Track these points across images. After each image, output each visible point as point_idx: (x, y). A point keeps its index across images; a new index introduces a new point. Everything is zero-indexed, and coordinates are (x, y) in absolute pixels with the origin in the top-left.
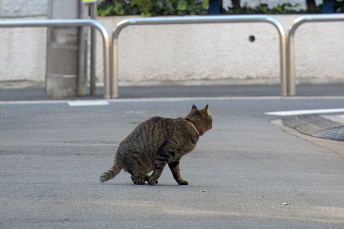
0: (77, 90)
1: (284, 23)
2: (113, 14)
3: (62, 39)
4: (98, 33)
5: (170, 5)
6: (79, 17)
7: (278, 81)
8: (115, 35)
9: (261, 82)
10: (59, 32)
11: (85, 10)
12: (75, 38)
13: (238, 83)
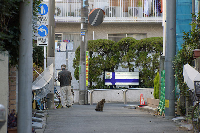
0: (85, 103)
1: (124, 90)
2: (91, 89)
3: (82, 94)
4: (89, 92)
5: (102, 87)
6: (85, 89)
7: (123, 102)
8: (92, 93)
9: (120, 102)
10: (81, 92)
11: (86, 88)
12: (84, 93)
13: (116, 102)
